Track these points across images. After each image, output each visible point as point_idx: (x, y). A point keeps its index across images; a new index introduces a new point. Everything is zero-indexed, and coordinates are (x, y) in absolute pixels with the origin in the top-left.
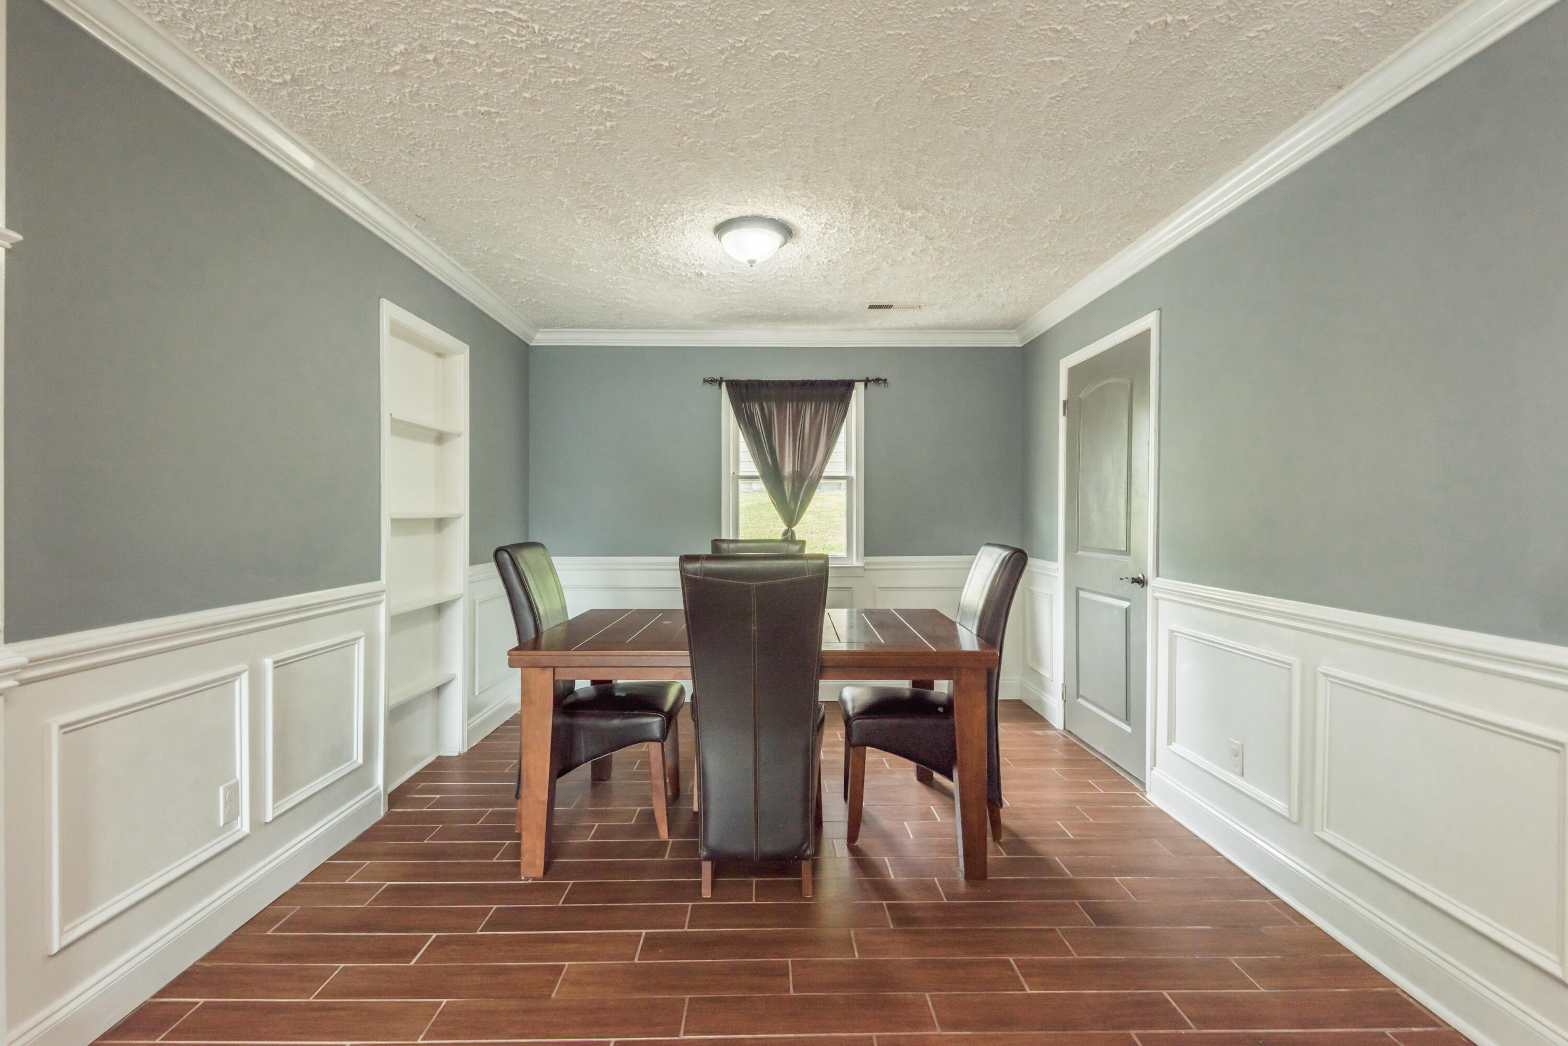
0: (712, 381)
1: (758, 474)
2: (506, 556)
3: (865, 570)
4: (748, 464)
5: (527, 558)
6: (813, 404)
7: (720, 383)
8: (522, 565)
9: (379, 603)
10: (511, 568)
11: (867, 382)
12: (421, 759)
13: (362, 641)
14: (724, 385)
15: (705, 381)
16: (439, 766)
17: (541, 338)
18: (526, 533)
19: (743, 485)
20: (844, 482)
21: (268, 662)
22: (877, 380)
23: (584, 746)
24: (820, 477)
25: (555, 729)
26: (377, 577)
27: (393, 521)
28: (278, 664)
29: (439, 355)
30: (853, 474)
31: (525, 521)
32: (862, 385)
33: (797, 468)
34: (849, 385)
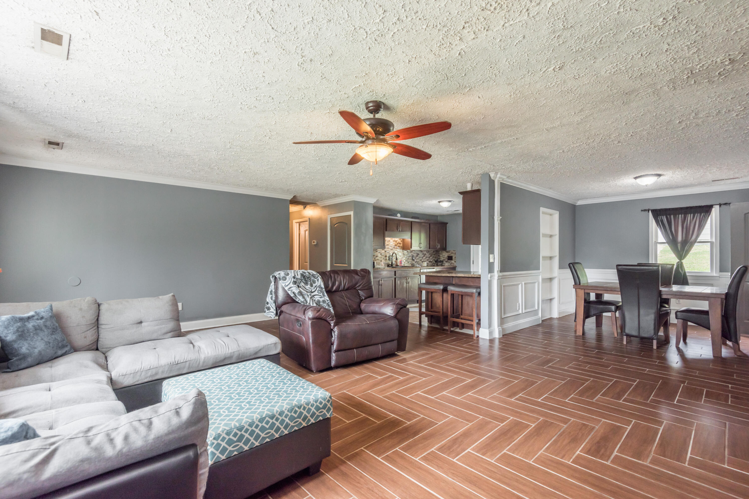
0: (645, 210)
1: (665, 241)
2: (571, 265)
3: (720, 277)
4: (661, 238)
5: (577, 266)
6: (692, 215)
7: (649, 210)
8: (576, 267)
9: (540, 275)
10: (573, 268)
11: (720, 205)
12: (546, 317)
13: (537, 283)
14: (650, 211)
15: (642, 211)
16: (551, 319)
17: (579, 203)
18: (575, 260)
19: (659, 246)
20: (709, 244)
21: (523, 283)
22: (725, 204)
23: (592, 312)
24: (695, 241)
25: (585, 307)
26: (539, 270)
27: (543, 257)
28: (525, 284)
29: (551, 215)
30: (714, 240)
31: (574, 257)
32: (718, 206)
33: (684, 238)
34: (711, 207)
